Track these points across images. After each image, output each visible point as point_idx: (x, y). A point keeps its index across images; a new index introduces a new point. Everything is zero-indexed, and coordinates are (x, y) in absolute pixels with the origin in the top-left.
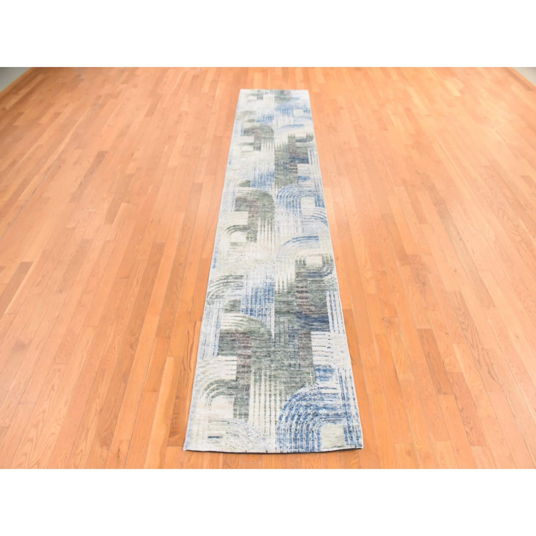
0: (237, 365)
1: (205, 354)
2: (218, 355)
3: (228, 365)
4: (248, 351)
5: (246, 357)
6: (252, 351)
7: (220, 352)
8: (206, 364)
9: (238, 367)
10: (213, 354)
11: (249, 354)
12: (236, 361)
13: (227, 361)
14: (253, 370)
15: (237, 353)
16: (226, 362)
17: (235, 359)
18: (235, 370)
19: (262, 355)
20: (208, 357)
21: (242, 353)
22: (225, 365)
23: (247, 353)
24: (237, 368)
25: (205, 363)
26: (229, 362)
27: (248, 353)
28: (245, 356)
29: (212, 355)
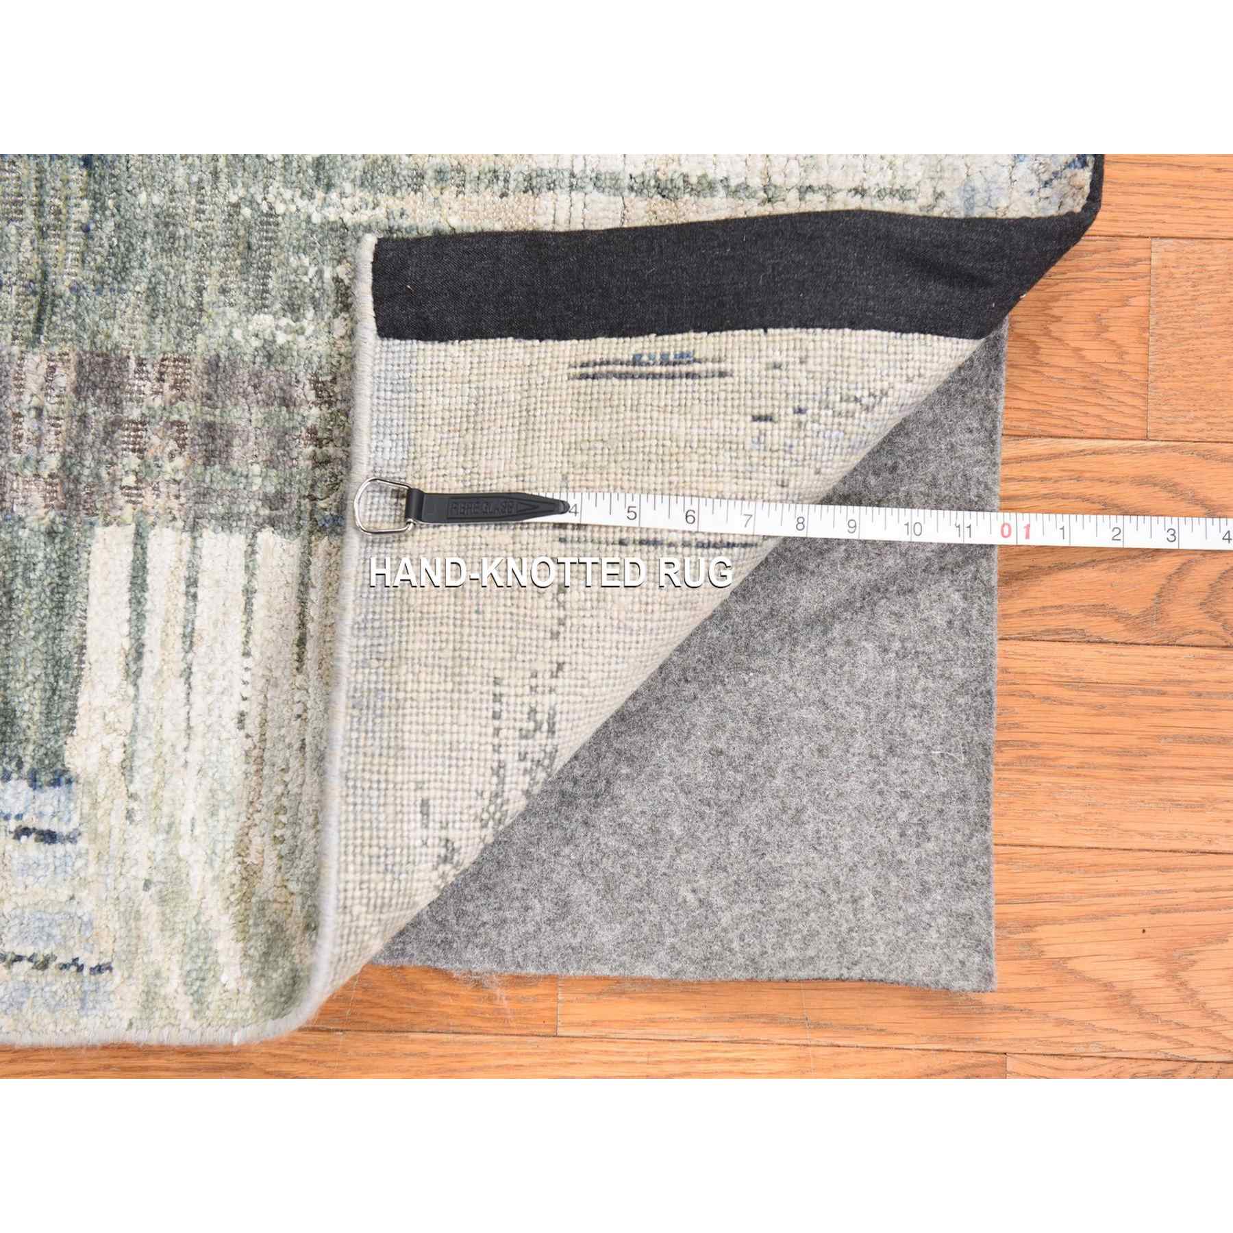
0: (194, 528)
1: (43, 950)
2: (61, 778)
3: (189, 638)
4: (33, 383)
5: (99, 415)
6: (34, 343)
7: (29, 755)
8: (167, 926)
9: (218, 508)
10: (49, 837)
11: (65, 379)
12: (140, 537)
13: (138, 652)
14: (264, 321)
15: (51, 533)
16: (151, 662)
17: (126, 553)
18: (251, 552)
19: (81, 211)
20: (87, 906)
21: (52, 462)
22: (188, 673)
23: (51, 406)
24: (228, 521)
25: (151, 929)
26: (152, 637)
27: (47, 385)
28: (83, 419)
29: (59, 848)
